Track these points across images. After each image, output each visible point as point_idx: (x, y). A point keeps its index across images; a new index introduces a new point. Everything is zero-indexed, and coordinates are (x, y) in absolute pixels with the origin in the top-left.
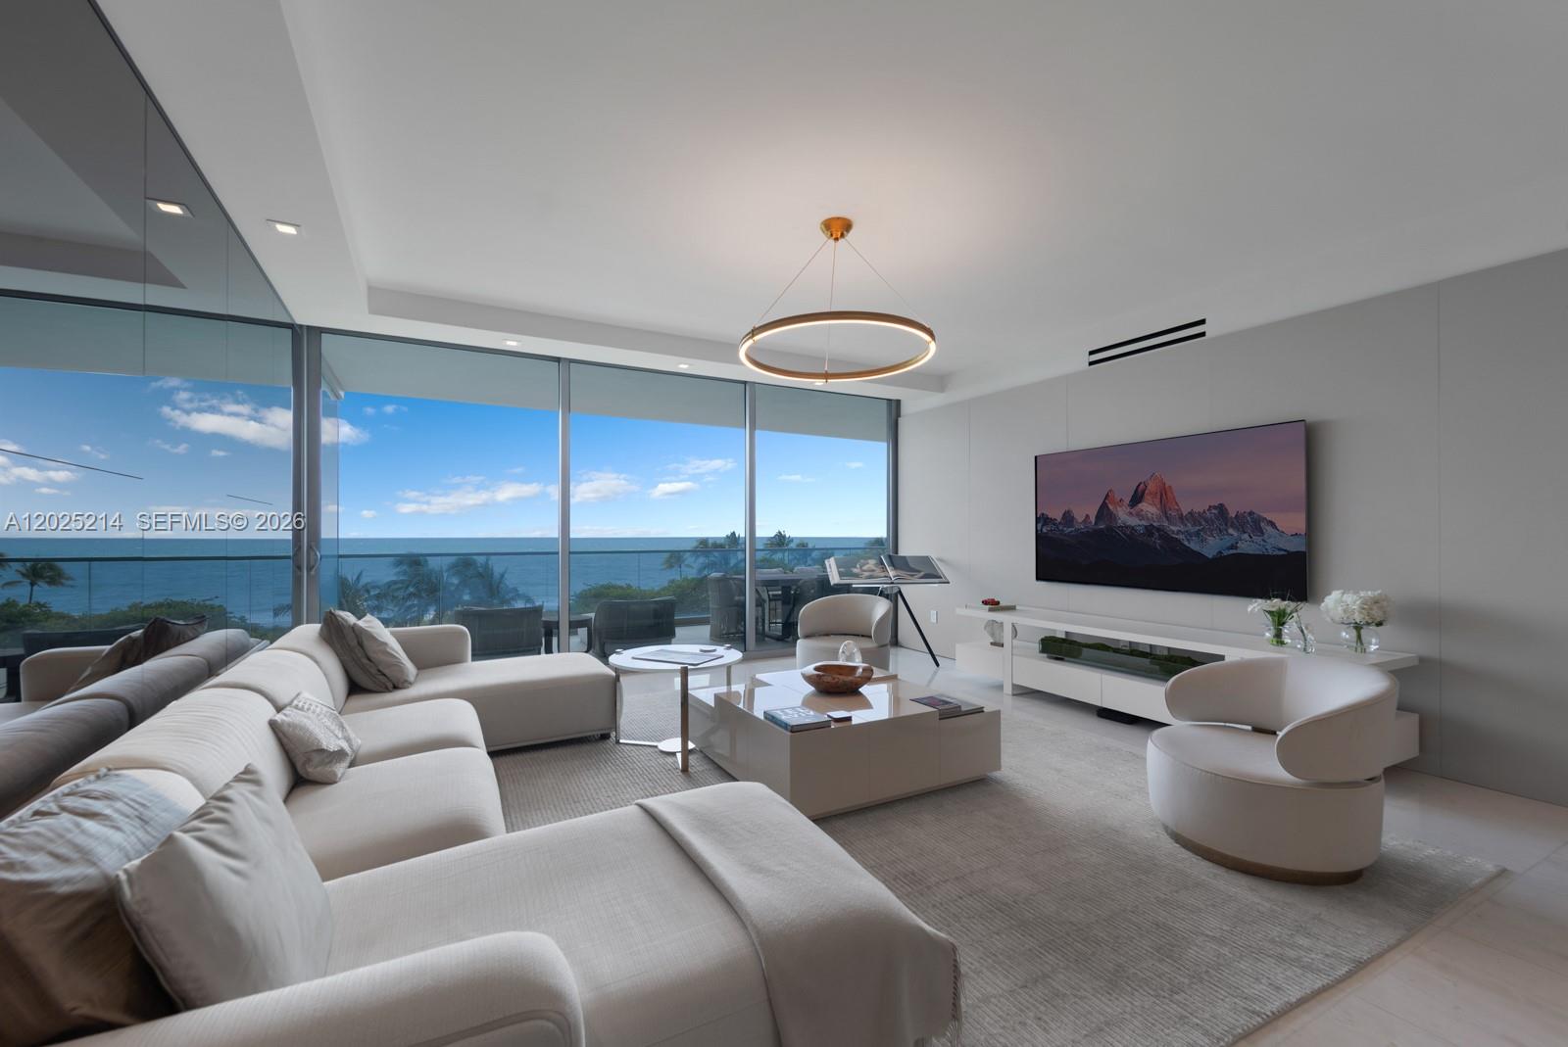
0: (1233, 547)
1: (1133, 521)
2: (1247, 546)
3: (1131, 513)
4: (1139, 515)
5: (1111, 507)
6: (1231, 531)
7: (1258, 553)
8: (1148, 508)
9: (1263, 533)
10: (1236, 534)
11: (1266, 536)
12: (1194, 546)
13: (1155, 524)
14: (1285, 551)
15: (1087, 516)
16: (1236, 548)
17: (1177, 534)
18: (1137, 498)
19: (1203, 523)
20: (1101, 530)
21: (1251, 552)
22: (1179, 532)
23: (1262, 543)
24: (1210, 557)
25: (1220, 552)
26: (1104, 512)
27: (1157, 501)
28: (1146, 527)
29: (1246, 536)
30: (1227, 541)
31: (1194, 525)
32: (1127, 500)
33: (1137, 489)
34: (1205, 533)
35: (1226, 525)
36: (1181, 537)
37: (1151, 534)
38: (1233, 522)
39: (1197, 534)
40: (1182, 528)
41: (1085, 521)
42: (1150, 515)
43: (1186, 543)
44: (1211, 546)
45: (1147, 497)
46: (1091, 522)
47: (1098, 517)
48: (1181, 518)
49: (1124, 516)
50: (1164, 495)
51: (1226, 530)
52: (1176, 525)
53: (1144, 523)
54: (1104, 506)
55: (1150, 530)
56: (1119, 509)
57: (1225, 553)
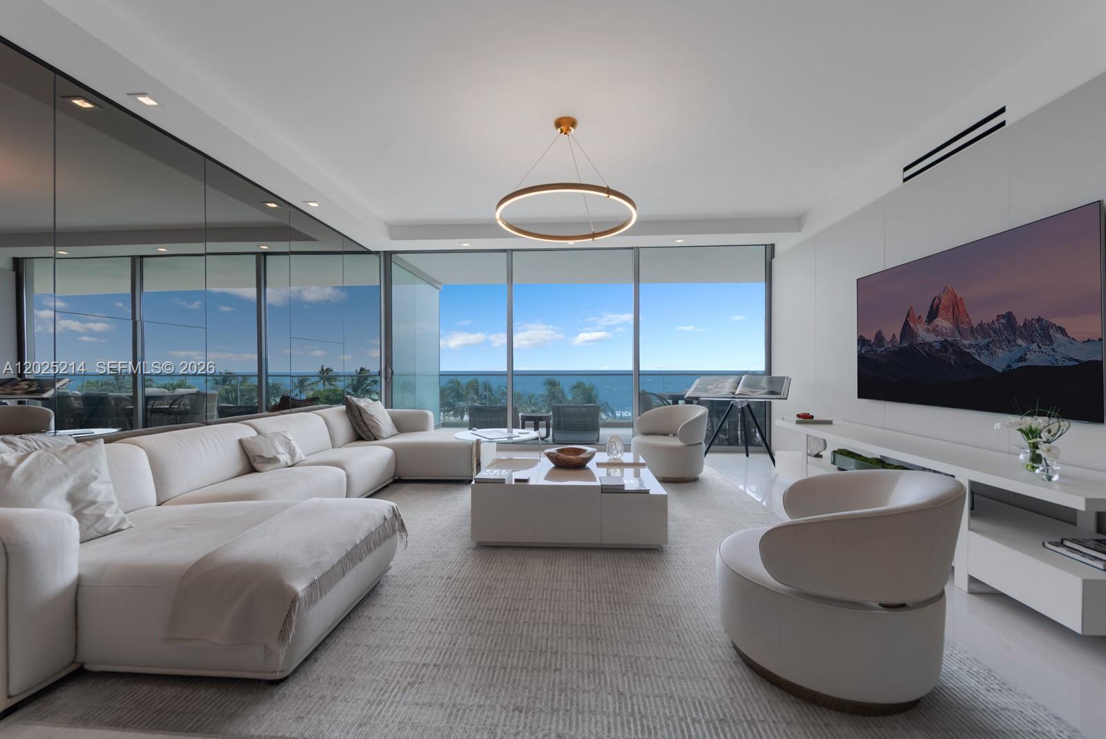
0: (1022, 359)
1: (930, 338)
2: (1037, 357)
3: (928, 330)
4: (935, 331)
5: (912, 325)
6: (1019, 341)
7: (1047, 364)
8: (943, 323)
9: (1052, 342)
10: (1024, 345)
11: (1055, 344)
12: (984, 360)
13: (949, 339)
14: (1076, 360)
15: (894, 335)
16: (1025, 360)
17: (969, 348)
18: (933, 314)
19: (992, 334)
20: (905, 348)
21: (1040, 364)
22: (970, 346)
23: (1052, 353)
24: (1000, 371)
25: (1009, 366)
26: (907, 330)
27: (950, 315)
28: (941, 343)
29: (1034, 346)
30: (1017, 353)
31: (984, 338)
32: (925, 317)
33: (932, 306)
34: (995, 345)
35: (1014, 335)
36: (972, 351)
37: (946, 350)
38: (1021, 332)
39: (987, 346)
40: (973, 342)
41: (892, 340)
42: (944, 331)
43: (977, 357)
44: (999, 360)
45: (941, 311)
46: (896, 342)
47: (902, 336)
48: (972, 331)
49: (924, 334)
50: (956, 309)
51: (1015, 341)
52: (966, 339)
53: (940, 338)
54: (906, 324)
55: (945, 345)
56: (918, 326)
57: (1015, 366)
